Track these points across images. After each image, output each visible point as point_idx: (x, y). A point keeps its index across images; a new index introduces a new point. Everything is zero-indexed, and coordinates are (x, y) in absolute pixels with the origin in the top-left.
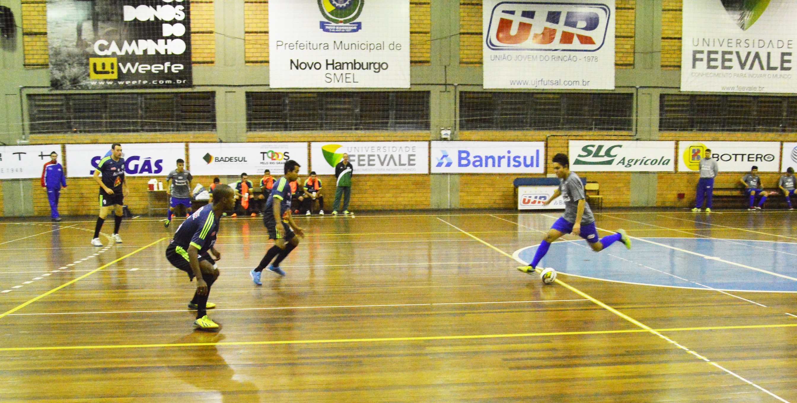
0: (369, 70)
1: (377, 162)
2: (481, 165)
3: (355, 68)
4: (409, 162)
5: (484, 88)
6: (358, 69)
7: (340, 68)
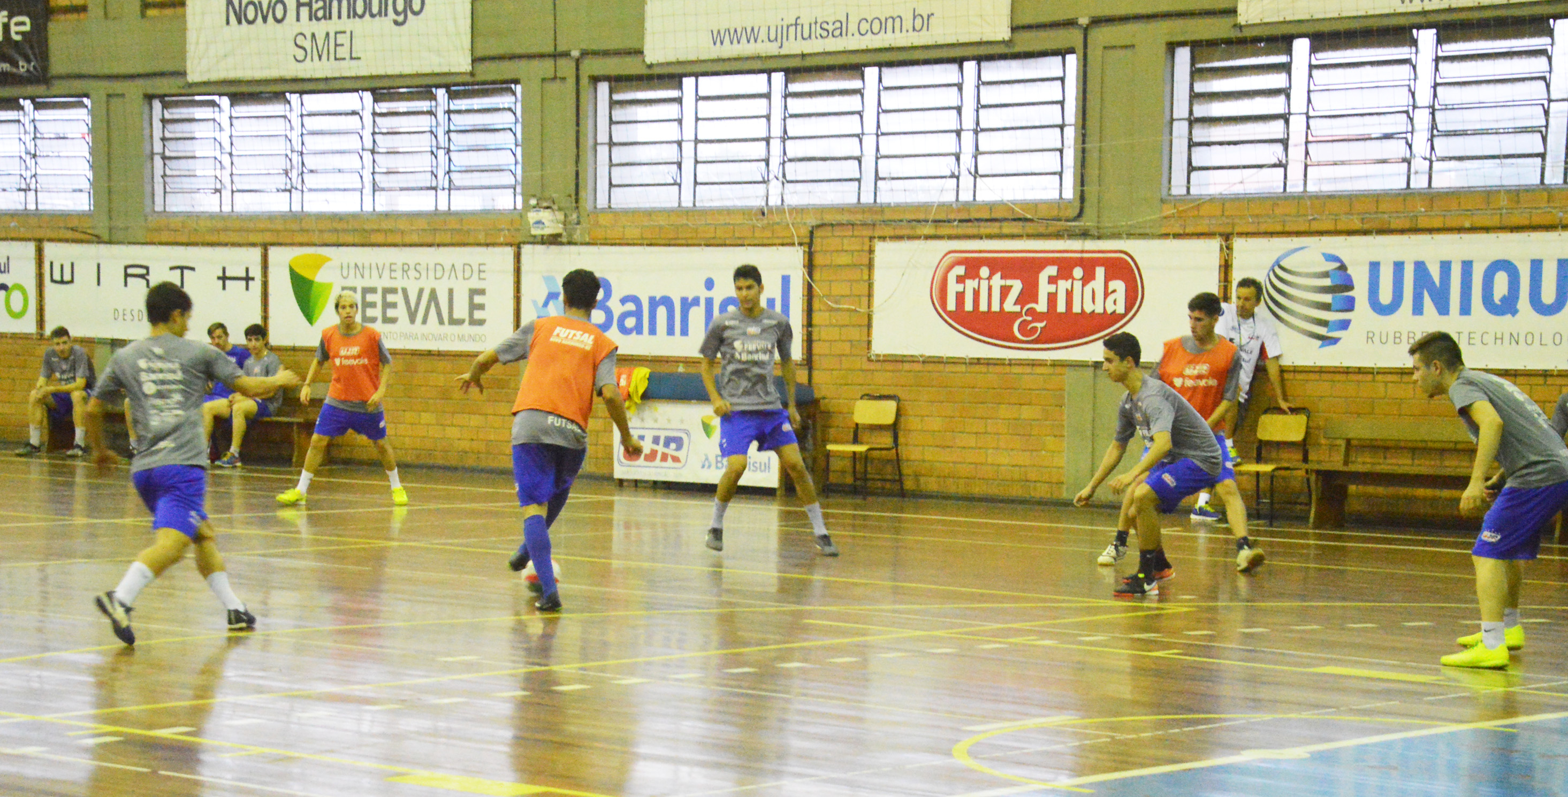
0: (383, 18)
1: (400, 312)
2: (638, 329)
3: (355, 14)
4: (471, 314)
5: (648, 60)
6: (361, 17)
7: (324, 17)
